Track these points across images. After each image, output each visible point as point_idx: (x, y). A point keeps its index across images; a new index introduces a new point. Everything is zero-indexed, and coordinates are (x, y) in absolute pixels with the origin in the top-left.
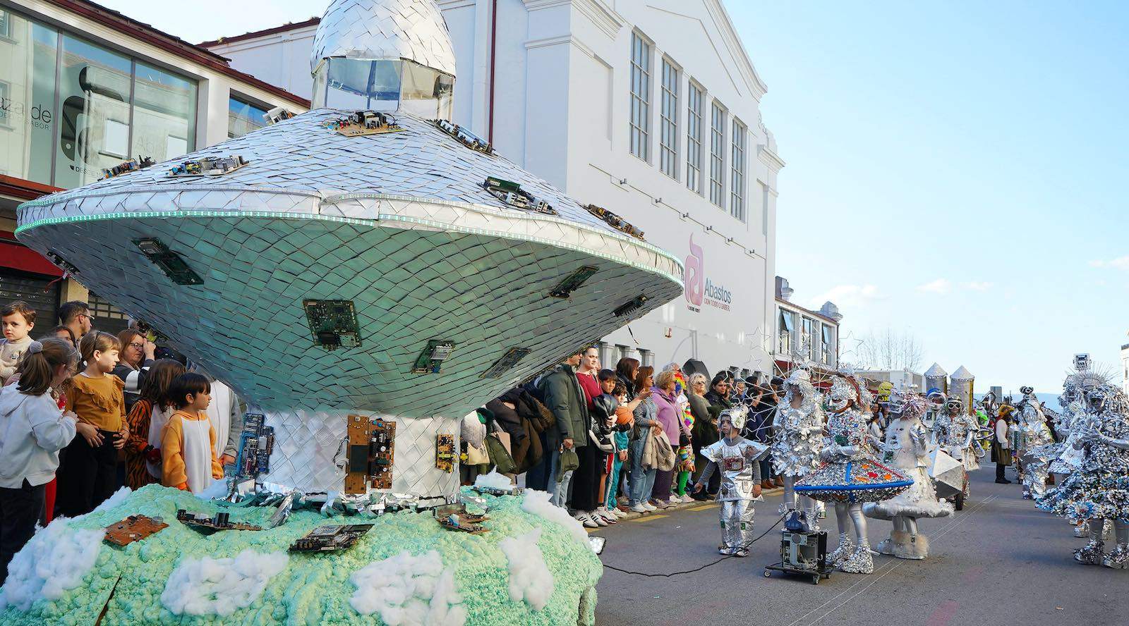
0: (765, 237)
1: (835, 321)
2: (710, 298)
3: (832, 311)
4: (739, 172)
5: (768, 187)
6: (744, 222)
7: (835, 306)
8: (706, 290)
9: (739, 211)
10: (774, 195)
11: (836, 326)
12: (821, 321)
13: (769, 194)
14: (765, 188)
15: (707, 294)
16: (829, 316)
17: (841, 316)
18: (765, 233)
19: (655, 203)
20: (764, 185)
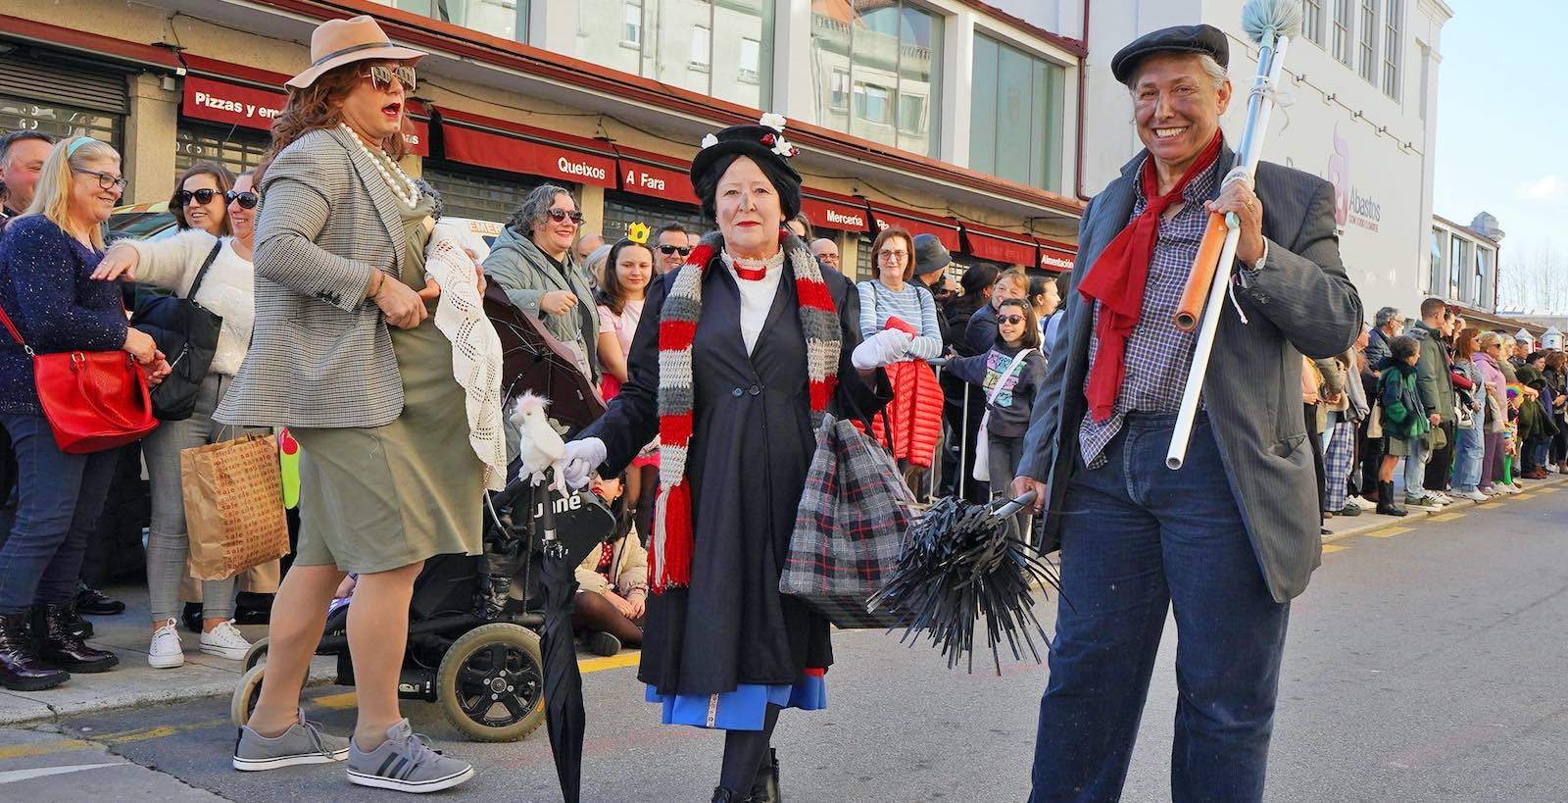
0: (1422, 122)
1: (1493, 242)
2: (1355, 214)
3: (1488, 225)
4: (1394, 30)
5: (1430, 48)
6: (1398, 102)
7: (1494, 219)
8: (1351, 203)
9: (1392, 89)
10: (1437, 60)
11: (1494, 250)
12: (1476, 242)
13: (1430, 58)
14: (1425, 50)
15: (1352, 209)
16: (1484, 233)
17: (1503, 234)
18: (1423, 115)
19: (1295, 81)
20: (1423, 47)
